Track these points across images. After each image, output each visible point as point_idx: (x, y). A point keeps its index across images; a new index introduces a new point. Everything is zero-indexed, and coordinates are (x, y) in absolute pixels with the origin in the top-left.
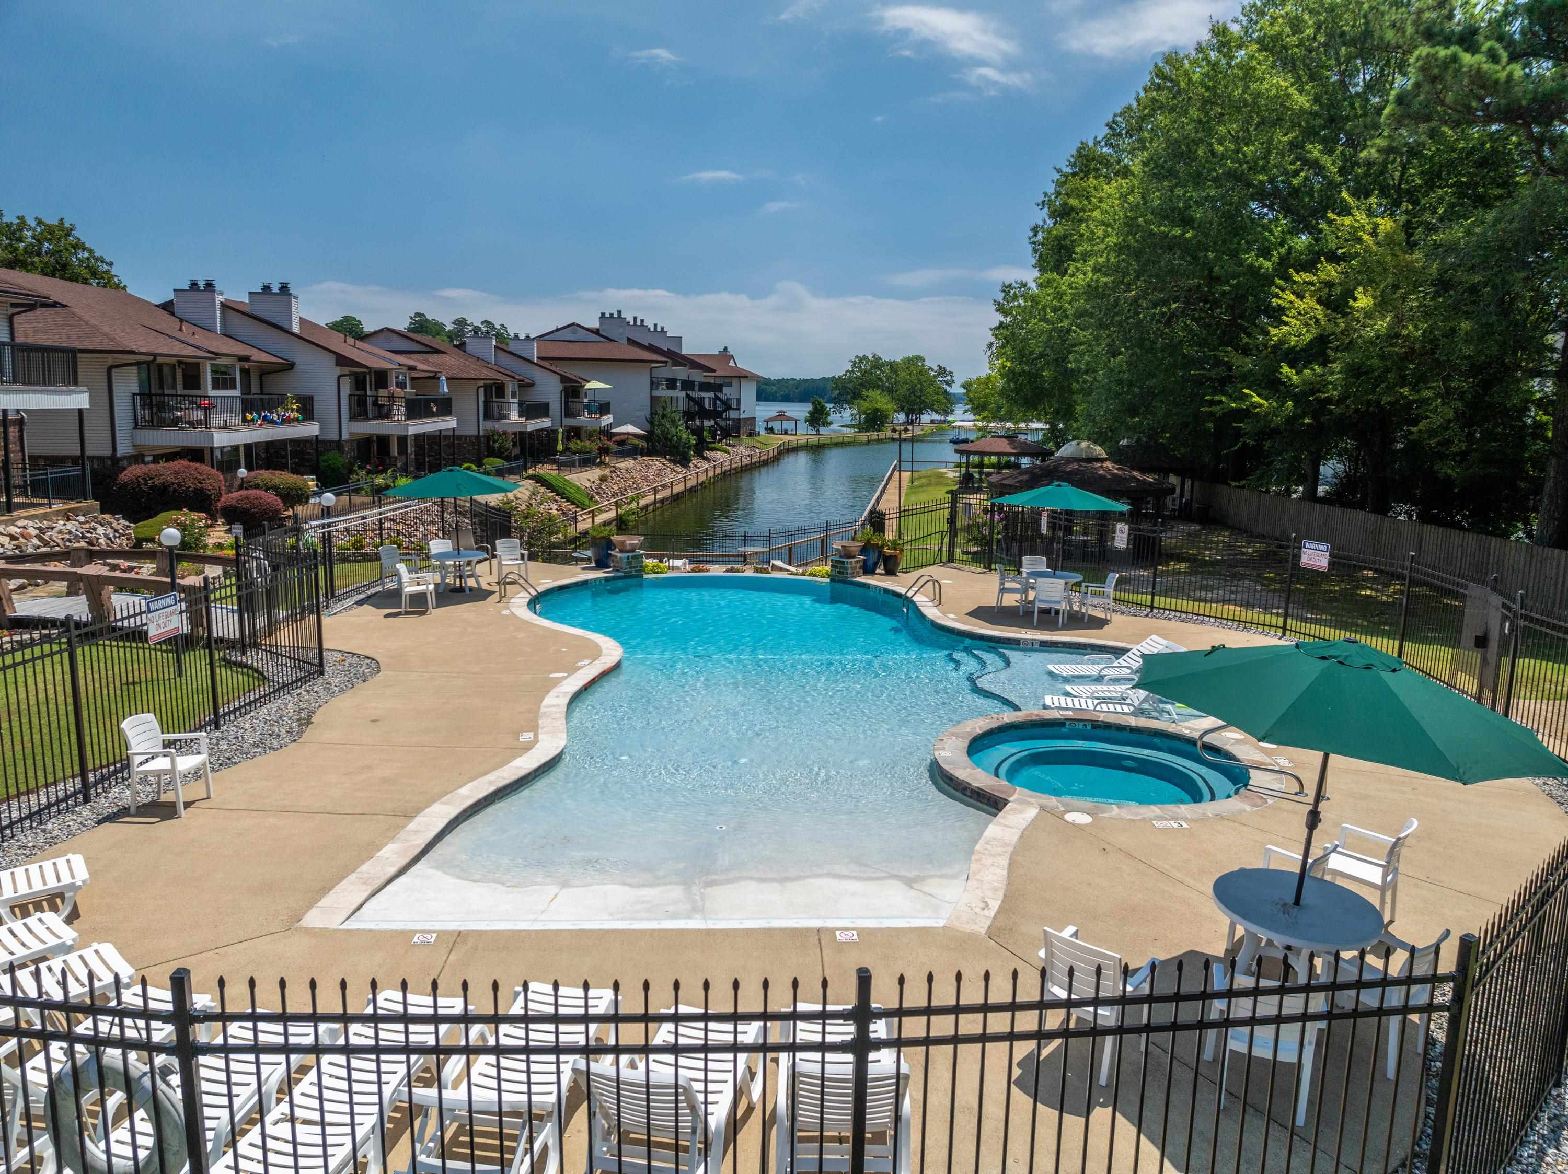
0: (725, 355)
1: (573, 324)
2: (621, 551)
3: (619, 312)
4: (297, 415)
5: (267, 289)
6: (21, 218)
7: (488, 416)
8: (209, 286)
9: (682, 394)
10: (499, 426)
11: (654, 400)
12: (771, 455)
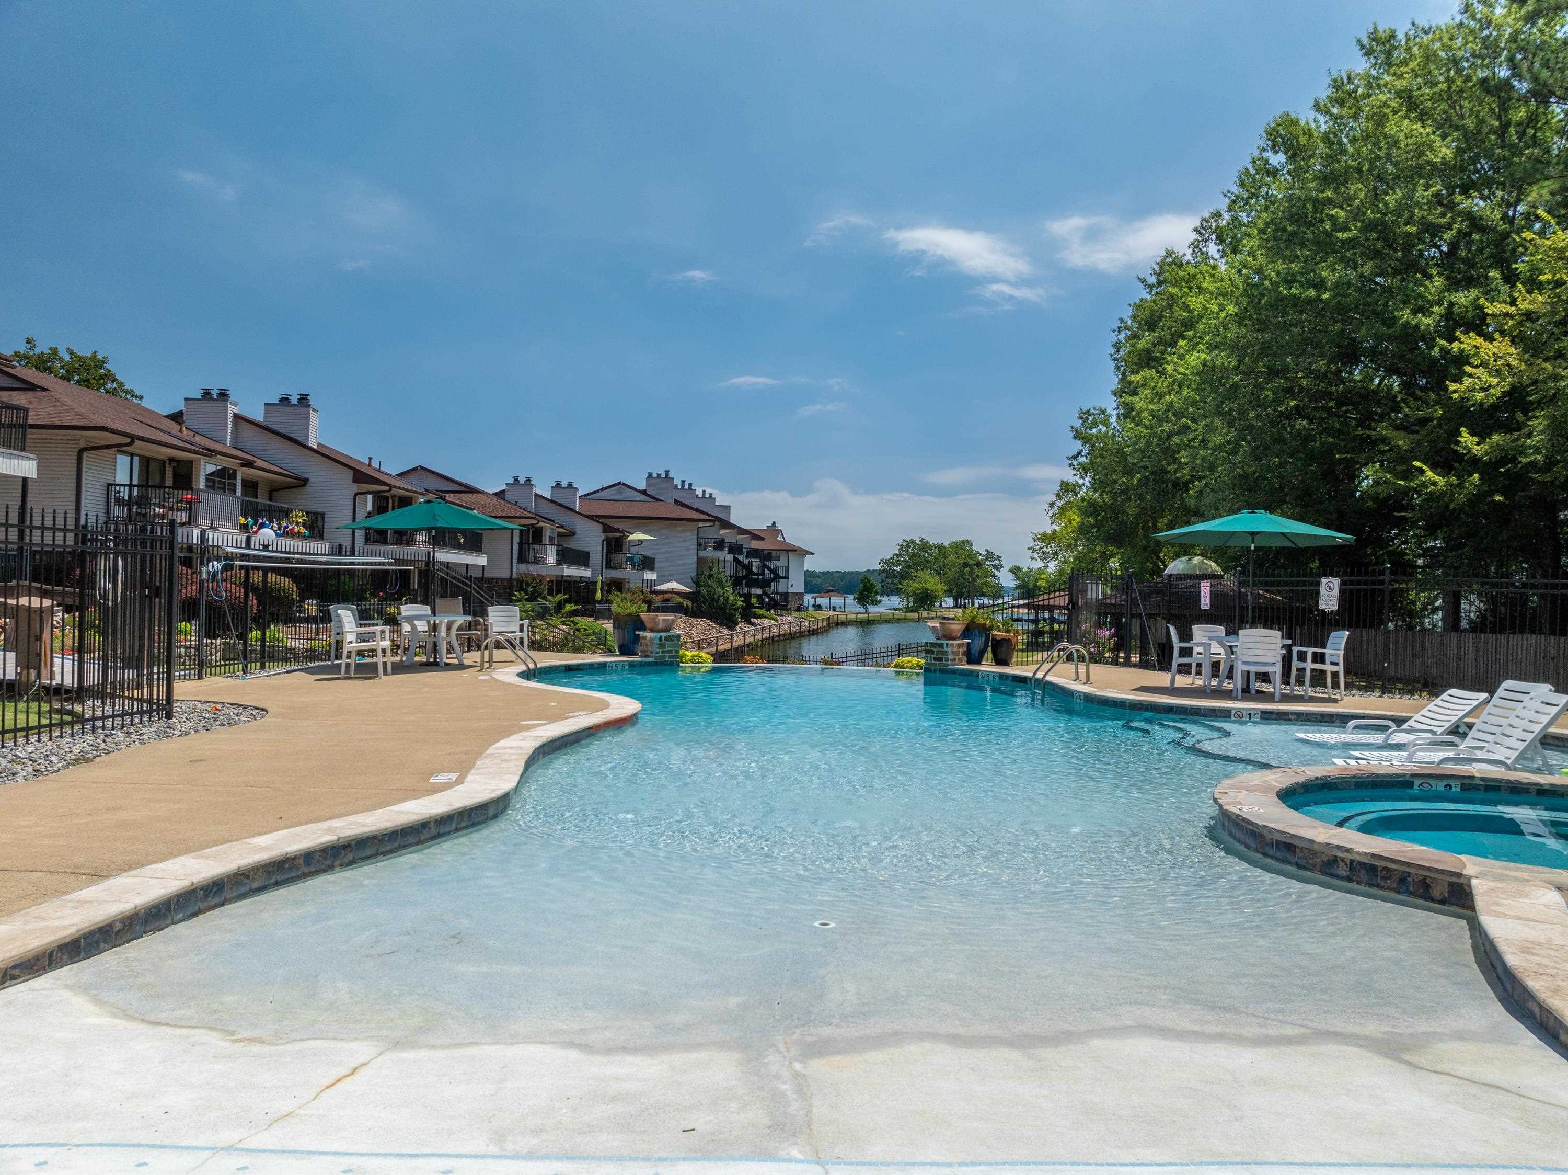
0: (774, 529)
1: (619, 483)
2: (652, 630)
3: (667, 472)
4: (303, 530)
5: (285, 400)
6: (55, 350)
7: (521, 560)
8: (223, 395)
9: (730, 557)
10: (534, 569)
11: (700, 561)
12: (820, 625)
